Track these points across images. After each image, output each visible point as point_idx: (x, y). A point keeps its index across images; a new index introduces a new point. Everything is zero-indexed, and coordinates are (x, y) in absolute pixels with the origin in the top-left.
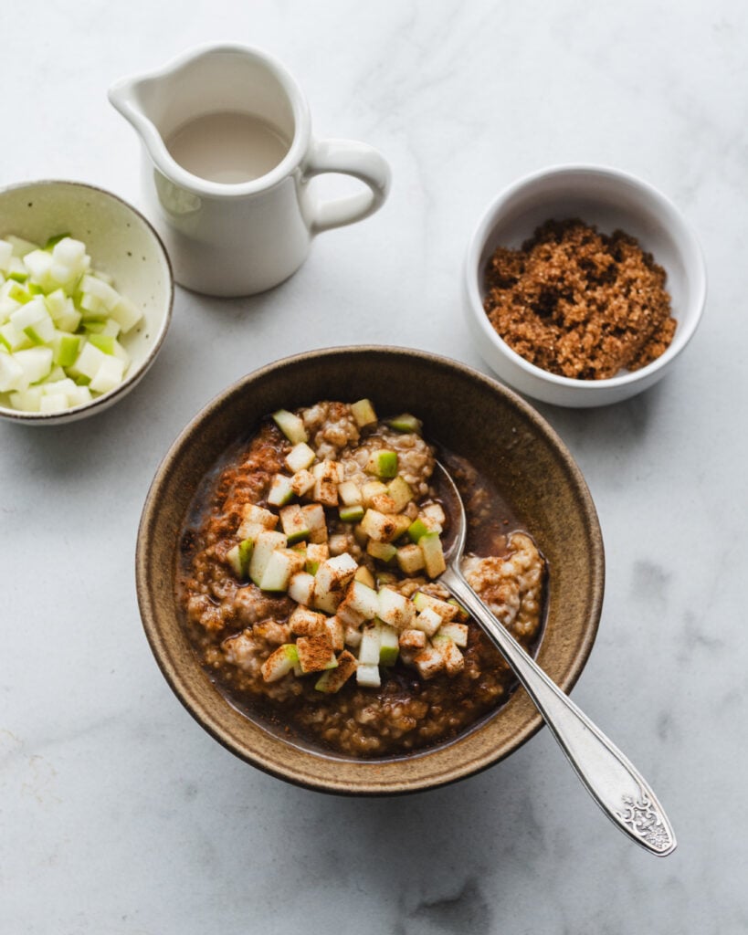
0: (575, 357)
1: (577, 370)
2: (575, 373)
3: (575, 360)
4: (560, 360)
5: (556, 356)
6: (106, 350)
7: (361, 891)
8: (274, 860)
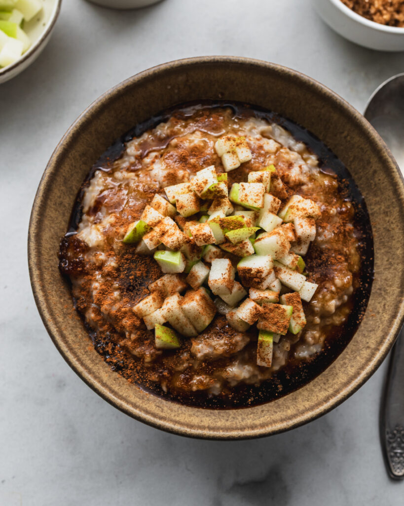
0: (385, 9)
1: (385, 20)
2: (383, 21)
3: (384, 12)
4: (373, 11)
5: (370, 7)
6: (10, 34)
7: (189, 470)
8: (122, 442)
